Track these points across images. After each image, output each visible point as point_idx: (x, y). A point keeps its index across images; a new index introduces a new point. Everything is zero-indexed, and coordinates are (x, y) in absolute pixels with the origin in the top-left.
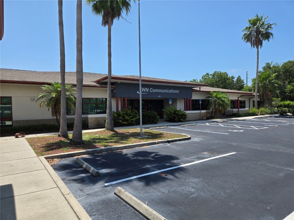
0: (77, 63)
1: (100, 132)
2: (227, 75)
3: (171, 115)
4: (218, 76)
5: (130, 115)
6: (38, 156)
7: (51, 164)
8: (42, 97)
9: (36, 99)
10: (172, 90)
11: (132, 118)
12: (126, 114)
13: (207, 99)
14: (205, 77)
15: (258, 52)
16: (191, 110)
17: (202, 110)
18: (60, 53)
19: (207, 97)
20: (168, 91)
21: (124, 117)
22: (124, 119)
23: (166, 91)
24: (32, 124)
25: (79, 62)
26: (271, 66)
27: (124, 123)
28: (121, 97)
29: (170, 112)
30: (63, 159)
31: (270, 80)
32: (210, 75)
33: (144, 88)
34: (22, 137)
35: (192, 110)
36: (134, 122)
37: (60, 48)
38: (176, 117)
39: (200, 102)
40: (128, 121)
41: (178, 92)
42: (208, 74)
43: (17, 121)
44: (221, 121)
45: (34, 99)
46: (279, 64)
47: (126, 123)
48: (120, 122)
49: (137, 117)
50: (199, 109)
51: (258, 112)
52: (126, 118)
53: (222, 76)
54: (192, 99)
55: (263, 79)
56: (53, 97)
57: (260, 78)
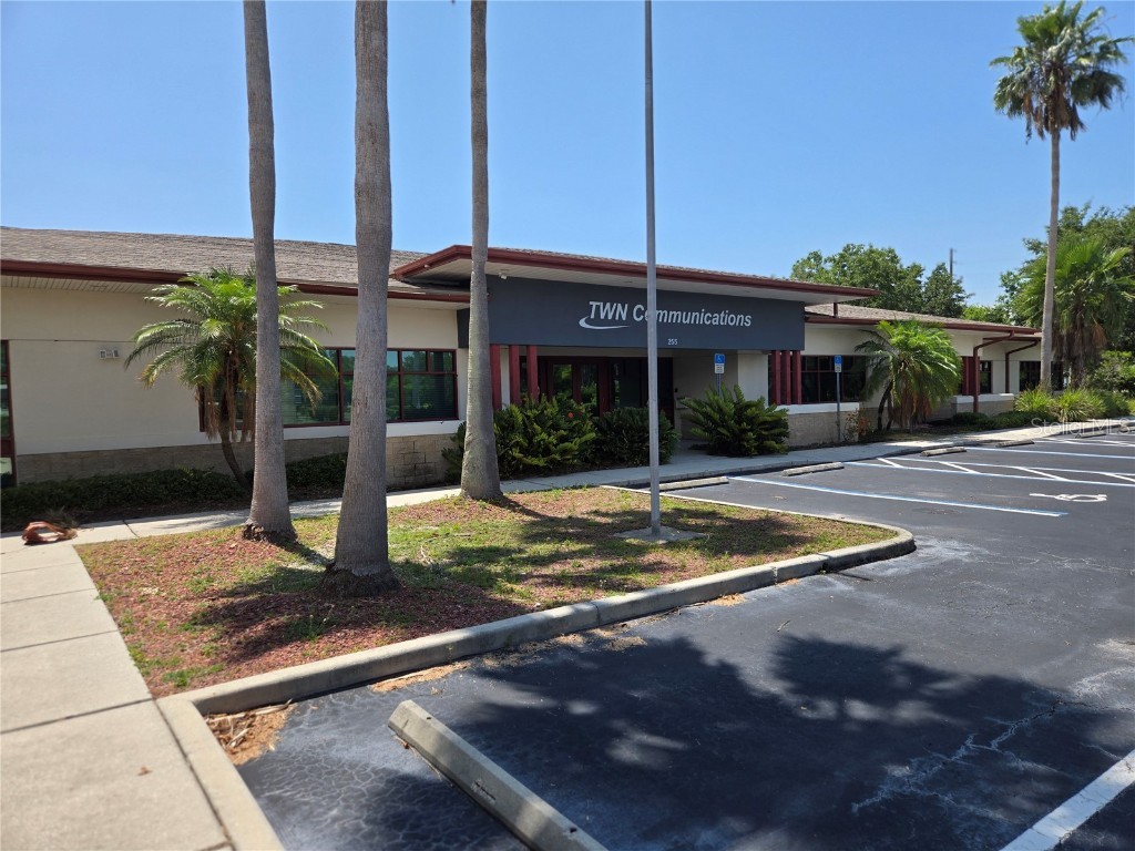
0: (360, 141)
1: (437, 507)
2: (894, 259)
3: (723, 423)
4: (861, 262)
5: (556, 427)
6: (155, 695)
7: (243, 758)
8: (155, 341)
9: (126, 353)
10: (722, 315)
11: (562, 439)
12: (538, 419)
13: (861, 353)
14: (807, 270)
15: (1056, 156)
16: (800, 399)
17: (842, 401)
18: (251, 112)
19: (859, 347)
20: (708, 318)
21: (529, 436)
22: (530, 442)
23: (701, 318)
24: (108, 472)
25: (373, 136)
26: (1085, 222)
27: (535, 461)
28: (510, 346)
29: (720, 410)
30: (311, 705)
31: (1103, 274)
32: (826, 261)
33: (608, 305)
34: (60, 539)
35: (804, 402)
36: (574, 457)
37: (249, 83)
38: (744, 431)
39: (838, 368)
40: (547, 452)
41: (747, 321)
42: (817, 257)
43: (36, 459)
44: (941, 451)
45: (116, 353)
46: (1115, 215)
47: (540, 462)
48: (514, 458)
49: (584, 434)
50: (832, 399)
51: (1060, 409)
52: (537, 439)
53: (876, 265)
54: (803, 353)
55: (1074, 269)
56: (210, 342)
57: (1060, 268)
